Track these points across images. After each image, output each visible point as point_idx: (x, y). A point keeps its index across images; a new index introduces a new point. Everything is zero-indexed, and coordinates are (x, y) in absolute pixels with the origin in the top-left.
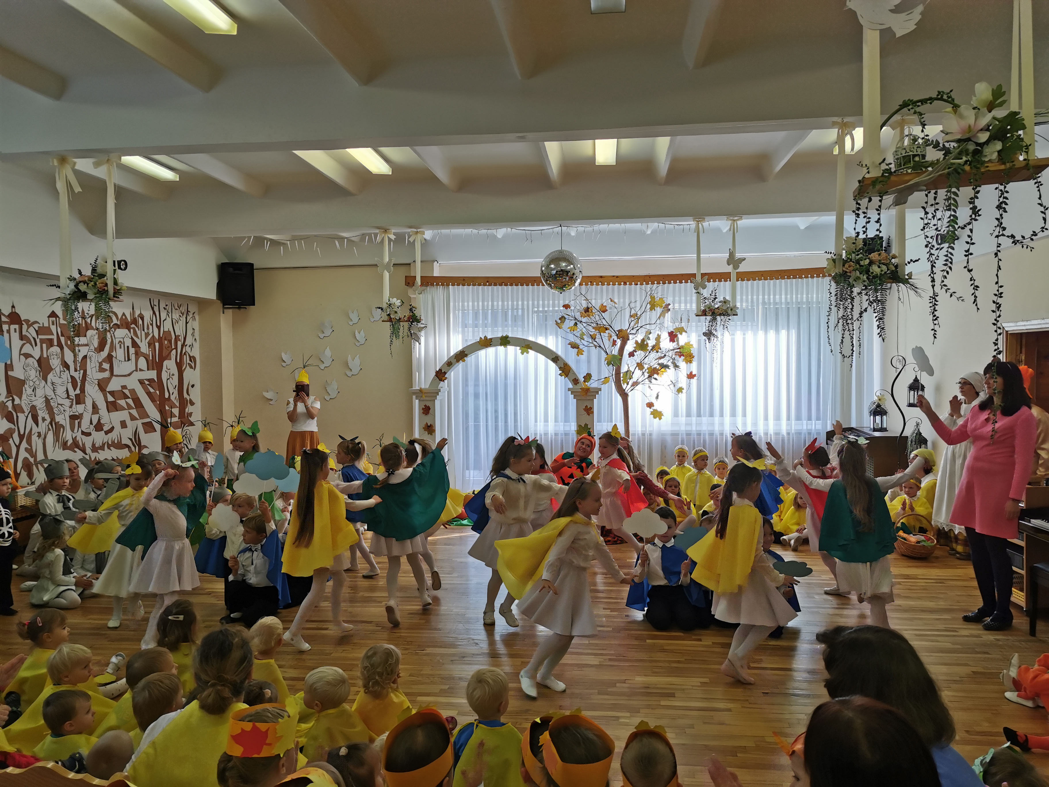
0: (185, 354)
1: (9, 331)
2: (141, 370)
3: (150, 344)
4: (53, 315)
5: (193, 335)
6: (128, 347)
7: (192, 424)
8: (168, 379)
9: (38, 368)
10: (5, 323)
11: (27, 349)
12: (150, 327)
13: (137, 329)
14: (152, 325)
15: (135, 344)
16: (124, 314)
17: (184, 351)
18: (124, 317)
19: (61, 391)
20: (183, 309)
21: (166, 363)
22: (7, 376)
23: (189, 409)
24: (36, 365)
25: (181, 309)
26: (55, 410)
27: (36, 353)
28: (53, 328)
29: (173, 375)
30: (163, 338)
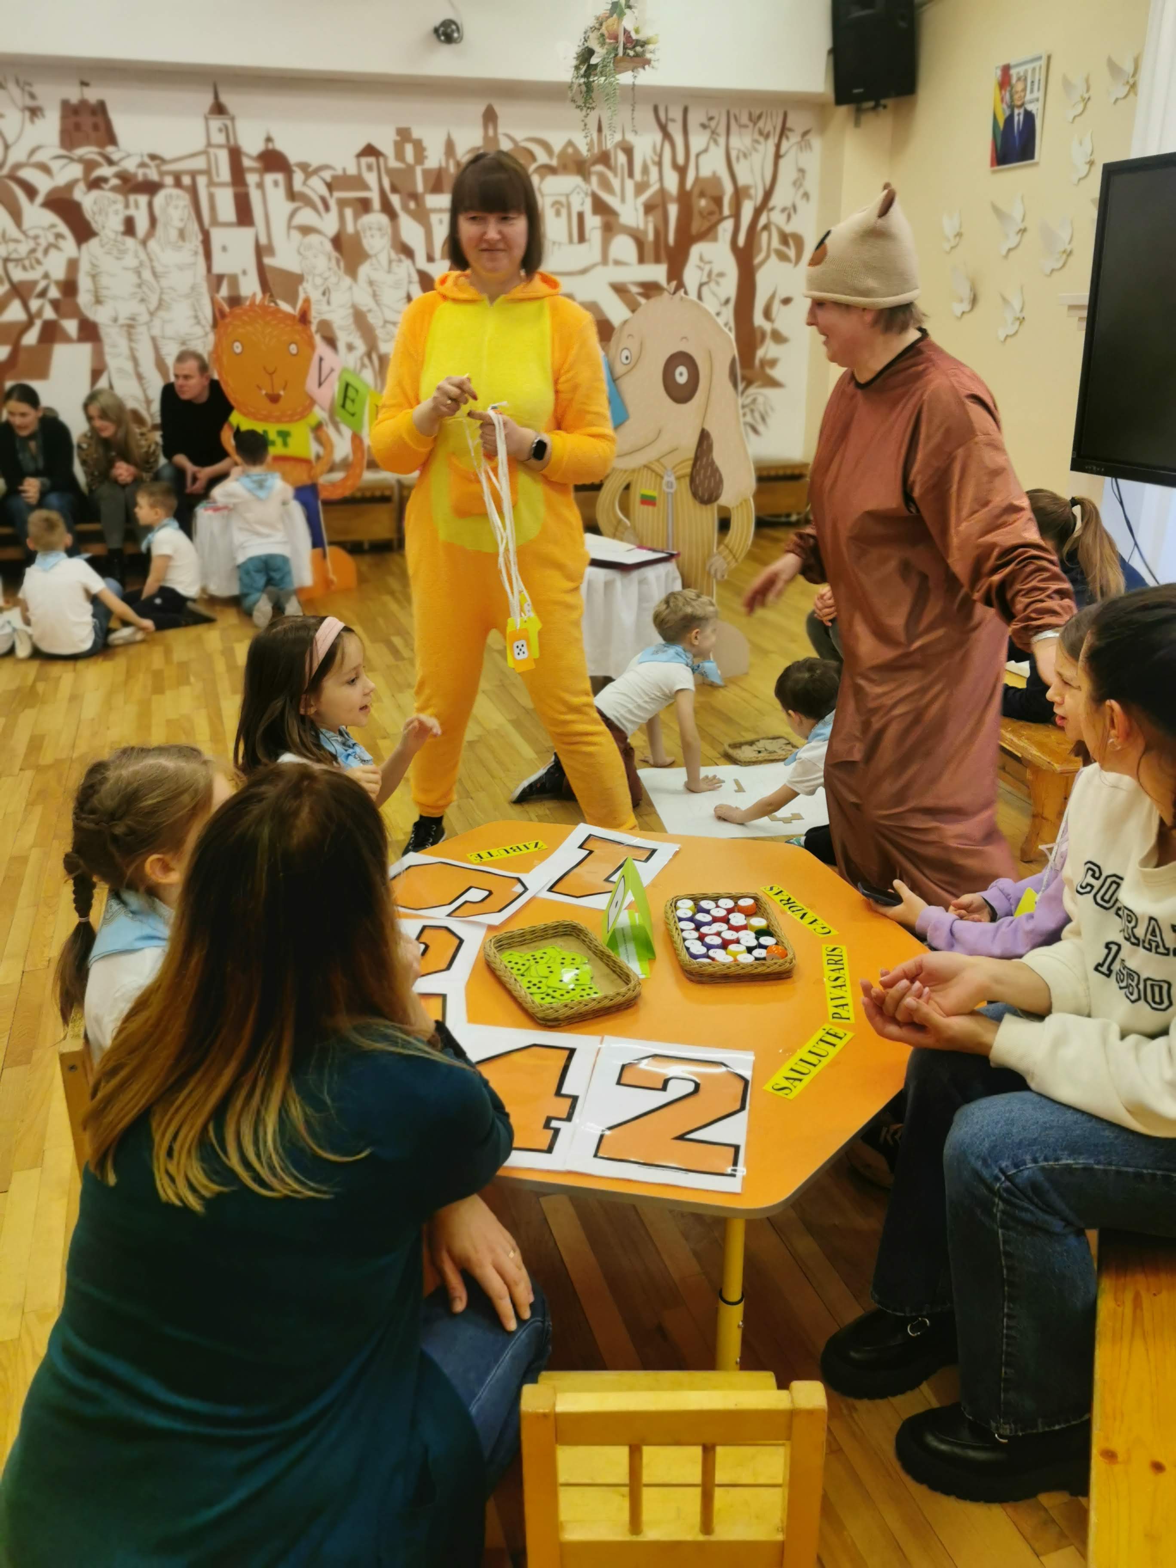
0: (766, 227)
1: (260, 186)
2: (617, 263)
3: (649, 208)
4: (370, 151)
5: (797, 184)
6: (581, 216)
7: (773, 383)
8: (701, 285)
9: (335, 254)
10: (252, 170)
11: (306, 216)
12: (654, 171)
13: (610, 175)
14: (660, 164)
15: (600, 207)
16: (570, 143)
17: (763, 220)
18: (570, 150)
19: (392, 297)
20: (771, 124)
21: (696, 250)
22: (261, 269)
23: (767, 350)
24: (329, 246)
25: (761, 124)
26: (380, 333)
27: (329, 224)
28: (371, 178)
29: (721, 275)
30: (696, 192)
